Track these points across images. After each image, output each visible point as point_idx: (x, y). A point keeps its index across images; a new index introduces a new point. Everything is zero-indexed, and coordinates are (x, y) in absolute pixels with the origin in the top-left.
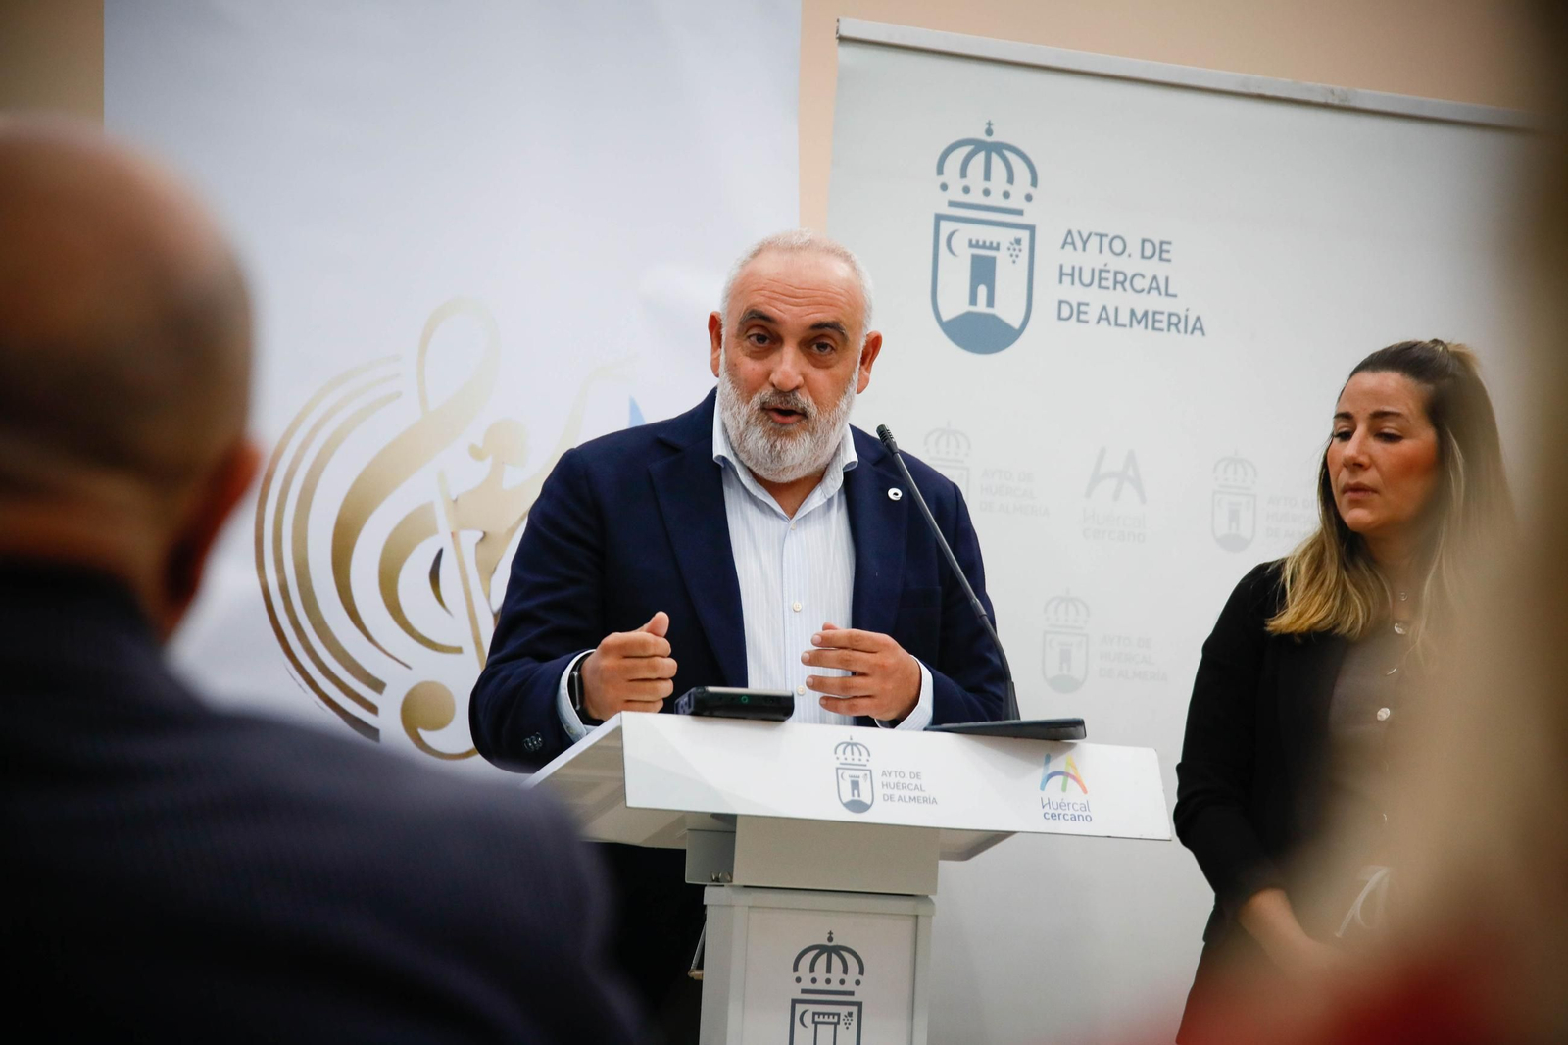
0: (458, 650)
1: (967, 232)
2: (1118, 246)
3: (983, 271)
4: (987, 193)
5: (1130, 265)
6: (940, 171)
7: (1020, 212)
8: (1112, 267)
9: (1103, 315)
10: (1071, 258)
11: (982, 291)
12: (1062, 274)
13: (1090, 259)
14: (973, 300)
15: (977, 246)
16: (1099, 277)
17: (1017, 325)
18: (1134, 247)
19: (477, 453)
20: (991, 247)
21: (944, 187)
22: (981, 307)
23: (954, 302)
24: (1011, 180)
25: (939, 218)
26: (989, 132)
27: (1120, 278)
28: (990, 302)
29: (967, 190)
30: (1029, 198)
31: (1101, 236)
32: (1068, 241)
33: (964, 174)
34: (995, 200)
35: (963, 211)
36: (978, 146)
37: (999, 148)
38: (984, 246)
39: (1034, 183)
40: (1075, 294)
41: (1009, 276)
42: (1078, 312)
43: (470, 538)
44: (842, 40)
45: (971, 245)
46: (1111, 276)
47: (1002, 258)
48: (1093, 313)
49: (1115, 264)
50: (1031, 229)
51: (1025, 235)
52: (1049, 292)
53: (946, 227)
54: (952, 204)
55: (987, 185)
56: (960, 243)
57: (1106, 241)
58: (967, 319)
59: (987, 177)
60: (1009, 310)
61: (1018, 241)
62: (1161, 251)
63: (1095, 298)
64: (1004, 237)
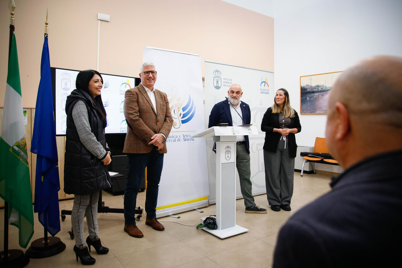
0: (177, 118)
1: (216, 79)
3: (217, 82)
5: (229, 81)
10: (224, 81)
11: (217, 84)
13: (226, 81)
17: (220, 87)
19: (177, 100)
22: (217, 85)
23: (215, 85)
24: (219, 74)
25: (214, 77)
31: (226, 79)
32: (224, 79)
33: (215, 73)
34: (218, 76)
36: (217, 71)
37: (218, 71)
39: (221, 74)
40: (225, 84)
43: (177, 108)
44: (205, 62)
45: (216, 80)
47: (219, 81)
50: (221, 78)
54: (215, 76)
56: (215, 80)
58: (216, 86)
59: (217, 74)
60: (220, 85)
62: (231, 80)
63: (226, 84)
64: (219, 79)
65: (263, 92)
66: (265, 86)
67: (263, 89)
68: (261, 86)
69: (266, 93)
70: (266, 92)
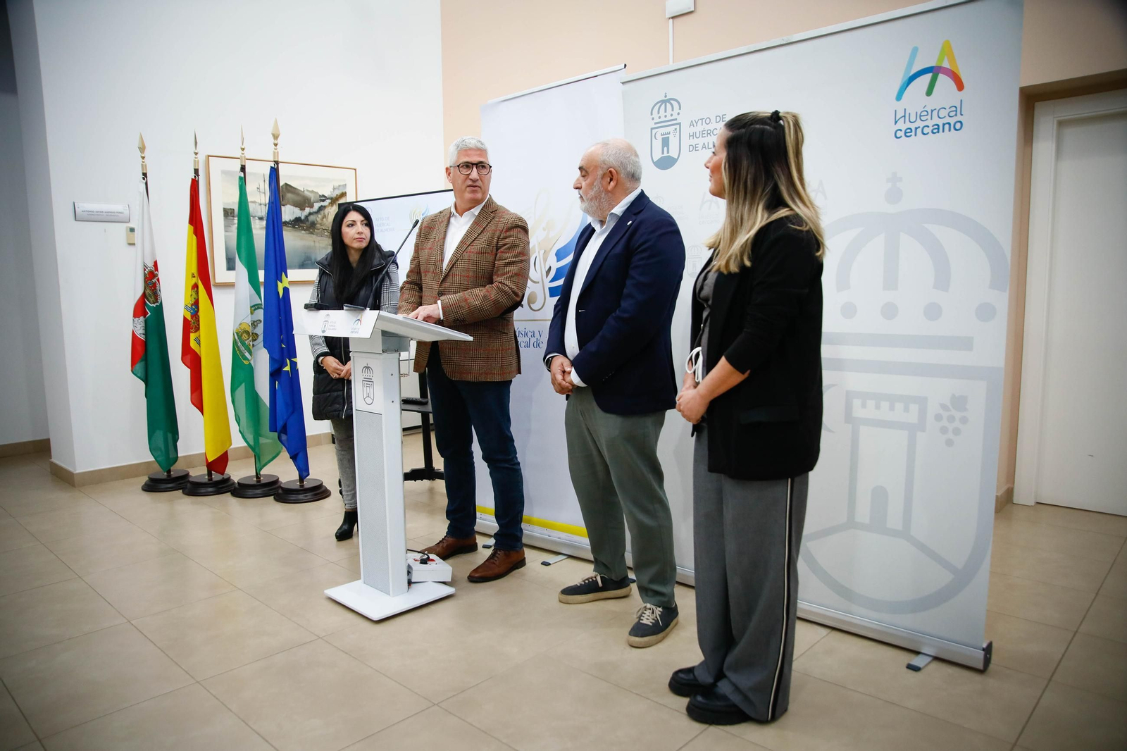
1: (660, 131)
2: (708, 121)
3: (666, 142)
4: (666, 116)
5: (711, 127)
6: (652, 114)
7: (676, 119)
8: (706, 129)
9: (704, 147)
10: (693, 130)
11: (665, 149)
12: (690, 136)
13: (699, 128)
14: (663, 153)
15: (664, 135)
16: (702, 133)
17: (676, 158)
18: (713, 120)
20: (668, 134)
21: (653, 119)
22: (666, 154)
24: (673, 110)
25: (652, 129)
26: (666, 96)
27: (709, 132)
28: (668, 152)
29: (660, 118)
30: (678, 114)
31: (702, 119)
32: (692, 125)
33: (659, 113)
34: (669, 118)
35: (660, 124)
36: (663, 102)
37: (669, 101)
38: (666, 134)
39: (680, 109)
40: (694, 141)
41: (673, 142)
42: (695, 148)
44: (623, 83)
45: (662, 135)
46: (706, 132)
47: (671, 136)
48: (700, 146)
49: (707, 127)
50: (680, 124)
51: (678, 127)
52: (686, 142)
53: (654, 131)
54: (656, 123)
55: (666, 114)
56: (658, 135)
57: (704, 120)
58: (661, 159)
59: (666, 112)
60: (674, 154)
61: (676, 129)
63: (701, 141)
64: (671, 129)
65: (913, 126)
66: (929, 93)
67: (912, 111)
68: (899, 98)
69: (936, 130)
70: (940, 122)
